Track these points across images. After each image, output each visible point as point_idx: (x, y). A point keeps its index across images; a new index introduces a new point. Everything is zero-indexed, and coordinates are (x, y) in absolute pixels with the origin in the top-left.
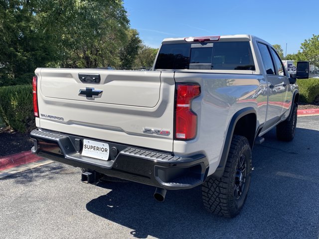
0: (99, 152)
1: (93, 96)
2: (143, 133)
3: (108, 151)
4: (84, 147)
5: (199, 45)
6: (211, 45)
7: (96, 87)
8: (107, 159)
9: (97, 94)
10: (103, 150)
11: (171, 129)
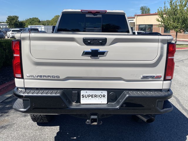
0: (97, 98)
1: (99, 55)
2: (141, 79)
3: (106, 96)
4: (81, 96)
5: (92, 16)
6: (99, 16)
7: (101, 49)
8: (106, 103)
9: (103, 53)
10: (101, 96)
11: (162, 74)
